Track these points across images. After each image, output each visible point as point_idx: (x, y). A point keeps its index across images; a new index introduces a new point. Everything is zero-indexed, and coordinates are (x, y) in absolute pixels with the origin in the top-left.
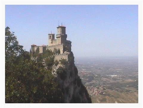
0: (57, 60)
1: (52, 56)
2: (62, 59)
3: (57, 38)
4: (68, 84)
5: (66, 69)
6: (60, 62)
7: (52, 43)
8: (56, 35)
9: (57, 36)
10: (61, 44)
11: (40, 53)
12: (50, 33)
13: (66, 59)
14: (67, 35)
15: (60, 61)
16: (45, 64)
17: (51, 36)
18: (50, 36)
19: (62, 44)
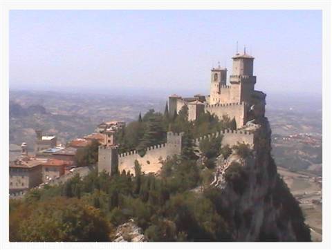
0: (228, 145)
1: (217, 133)
2: (238, 143)
3: (231, 83)
4: (251, 204)
5: (248, 168)
6: (234, 152)
7: (219, 93)
8: (231, 77)
9: (233, 80)
10: (241, 104)
11: (189, 120)
12: (216, 67)
13: (248, 145)
14: (255, 77)
15: (235, 147)
16: (201, 152)
17: (219, 73)
18: (216, 74)
19: (243, 103)
